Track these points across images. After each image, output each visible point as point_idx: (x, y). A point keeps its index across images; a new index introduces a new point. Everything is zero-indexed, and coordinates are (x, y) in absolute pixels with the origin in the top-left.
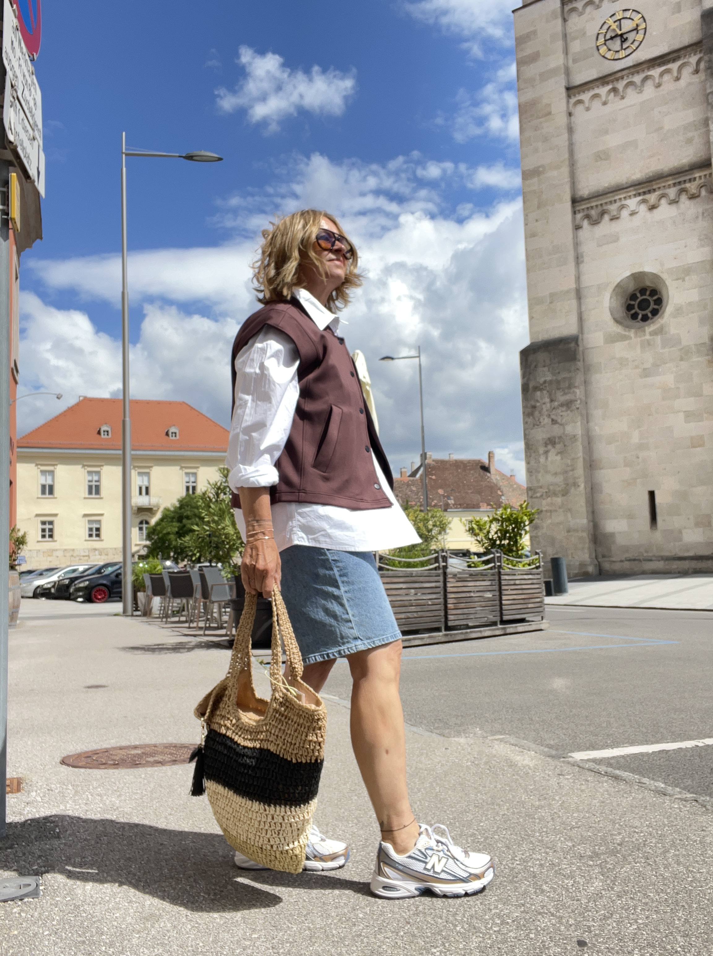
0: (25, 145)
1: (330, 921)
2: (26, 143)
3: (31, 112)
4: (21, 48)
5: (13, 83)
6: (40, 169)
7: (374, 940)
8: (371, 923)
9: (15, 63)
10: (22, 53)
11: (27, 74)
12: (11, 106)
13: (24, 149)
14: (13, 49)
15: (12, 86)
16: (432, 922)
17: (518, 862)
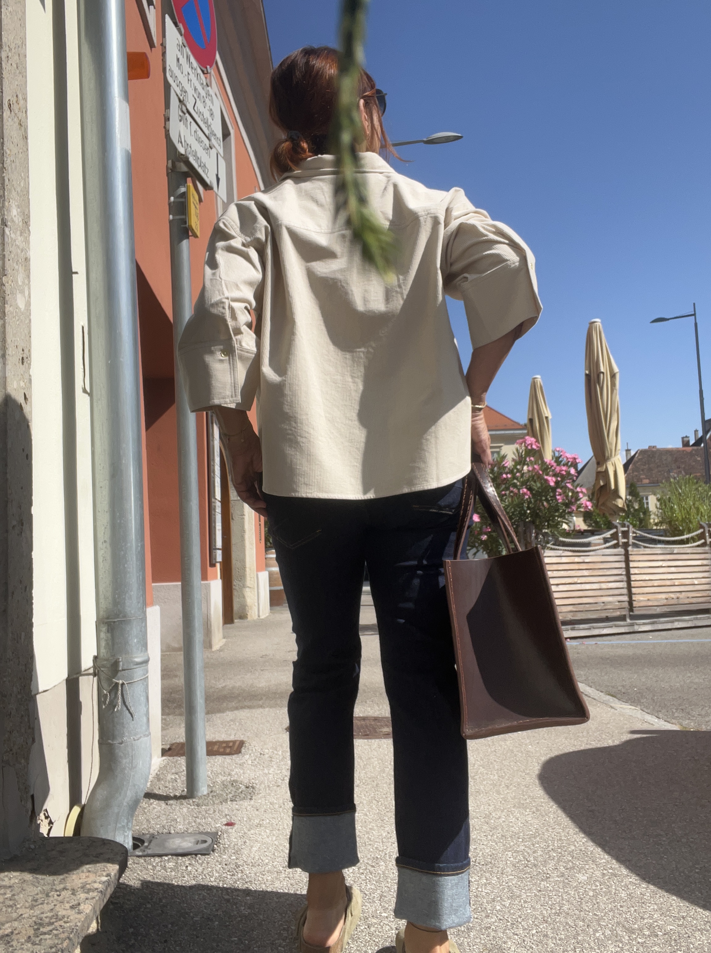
0: (199, 155)
2: (201, 153)
3: (206, 123)
4: (190, 63)
5: (181, 98)
6: (219, 176)
9: (183, 79)
10: (192, 68)
11: (199, 88)
12: (180, 121)
13: (197, 159)
14: (180, 66)
15: (180, 101)
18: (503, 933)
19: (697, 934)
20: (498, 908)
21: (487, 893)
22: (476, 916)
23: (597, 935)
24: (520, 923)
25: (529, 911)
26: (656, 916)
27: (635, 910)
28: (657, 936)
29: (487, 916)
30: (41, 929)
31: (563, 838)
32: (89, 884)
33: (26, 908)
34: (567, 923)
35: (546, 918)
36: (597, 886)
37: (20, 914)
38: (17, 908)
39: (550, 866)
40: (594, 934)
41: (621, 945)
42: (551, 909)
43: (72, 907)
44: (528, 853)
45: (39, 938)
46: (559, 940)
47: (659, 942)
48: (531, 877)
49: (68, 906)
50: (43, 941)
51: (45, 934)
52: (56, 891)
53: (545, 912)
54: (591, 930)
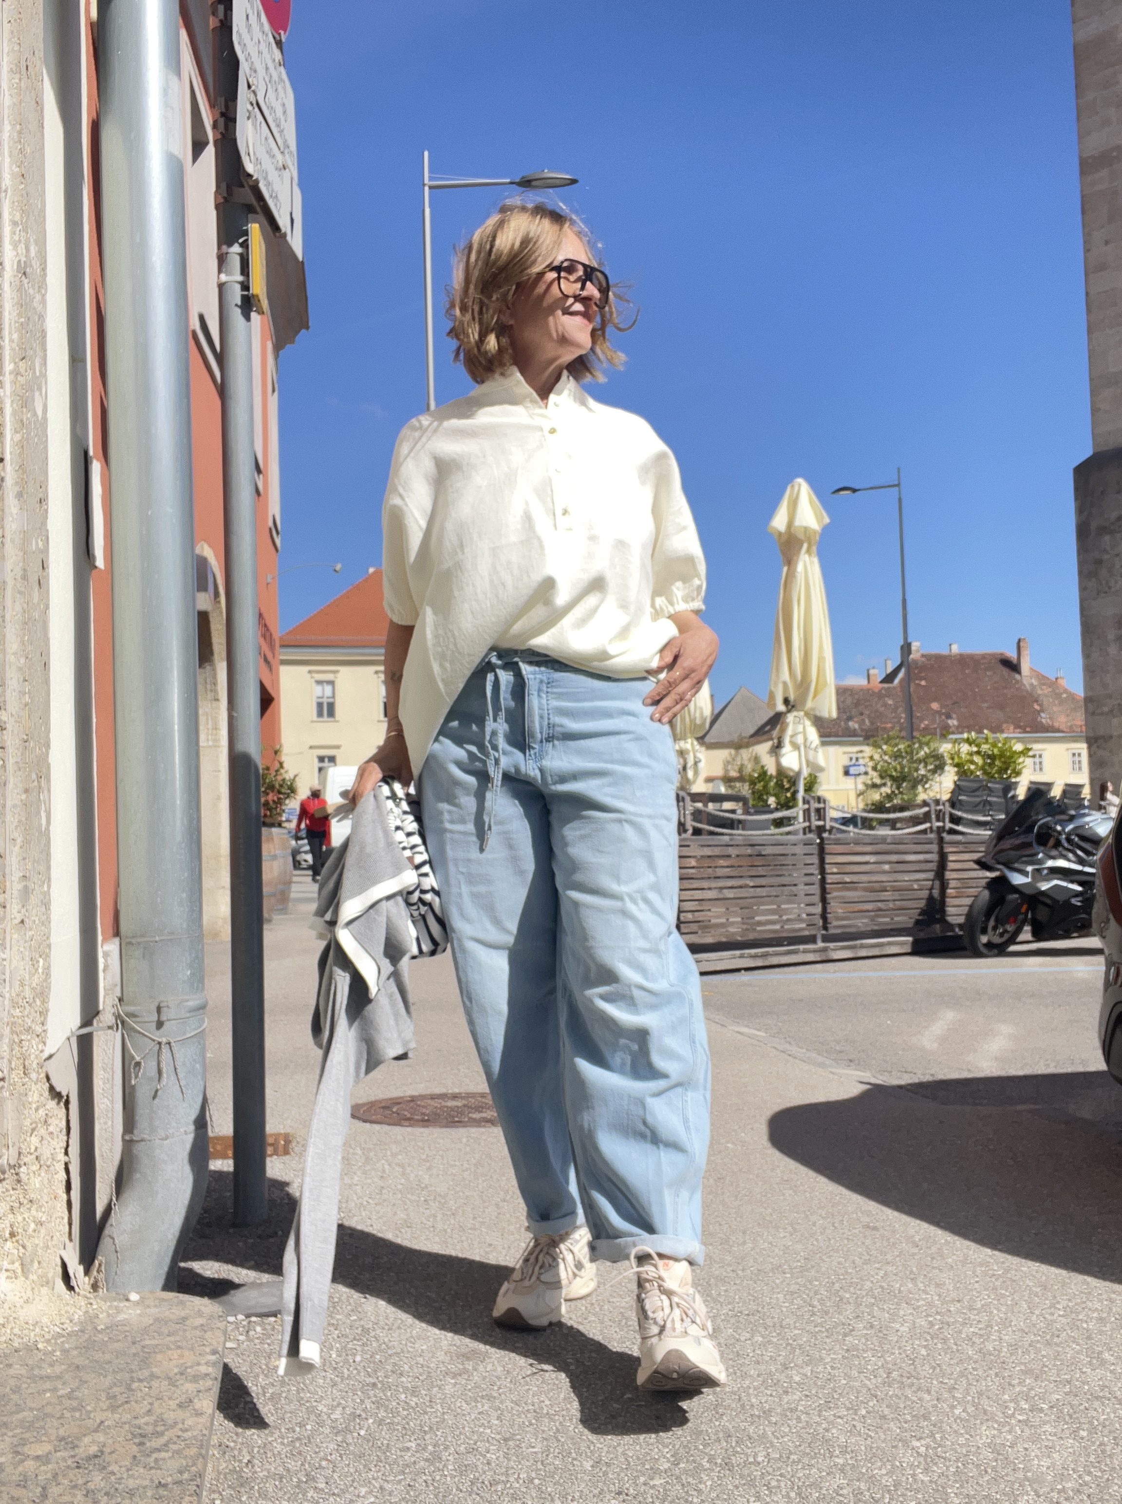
0: (270, 178)
1: (747, 1382)
2: (273, 175)
3: (278, 126)
4: (262, 25)
5: (250, 80)
6: (294, 216)
7: (818, 1419)
8: (814, 1392)
9: (252, 49)
10: (263, 33)
11: (271, 66)
12: (248, 118)
13: (268, 184)
14: (249, 27)
15: (249, 87)
16: (915, 1399)
17: (1061, 1313)
18: (820, 1416)
19: (1096, 1404)
20: (797, 1378)
21: (771, 1357)
22: (769, 1392)
23: (957, 1412)
24: (838, 1399)
25: (844, 1382)
26: (1028, 1381)
27: (997, 1375)
28: (1041, 1410)
29: (786, 1392)
30: (148, 1444)
31: (850, 1271)
32: (191, 1367)
33: (102, 1410)
34: (906, 1397)
35: (873, 1392)
36: (926, 1340)
37: (98, 1421)
38: (90, 1412)
39: (848, 1312)
40: (953, 1413)
41: (996, 1426)
42: (875, 1377)
43: (180, 1406)
44: (808, 1295)
45: (152, 1459)
46: (906, 1423)
47: (1047, 1419)
48: (827, 1330)
49: (173, 1404)
50: (161, 1463)
51: (158, 1450)
52: (140, 1381)
53: (868, 1382)
54: (945, 1406)
